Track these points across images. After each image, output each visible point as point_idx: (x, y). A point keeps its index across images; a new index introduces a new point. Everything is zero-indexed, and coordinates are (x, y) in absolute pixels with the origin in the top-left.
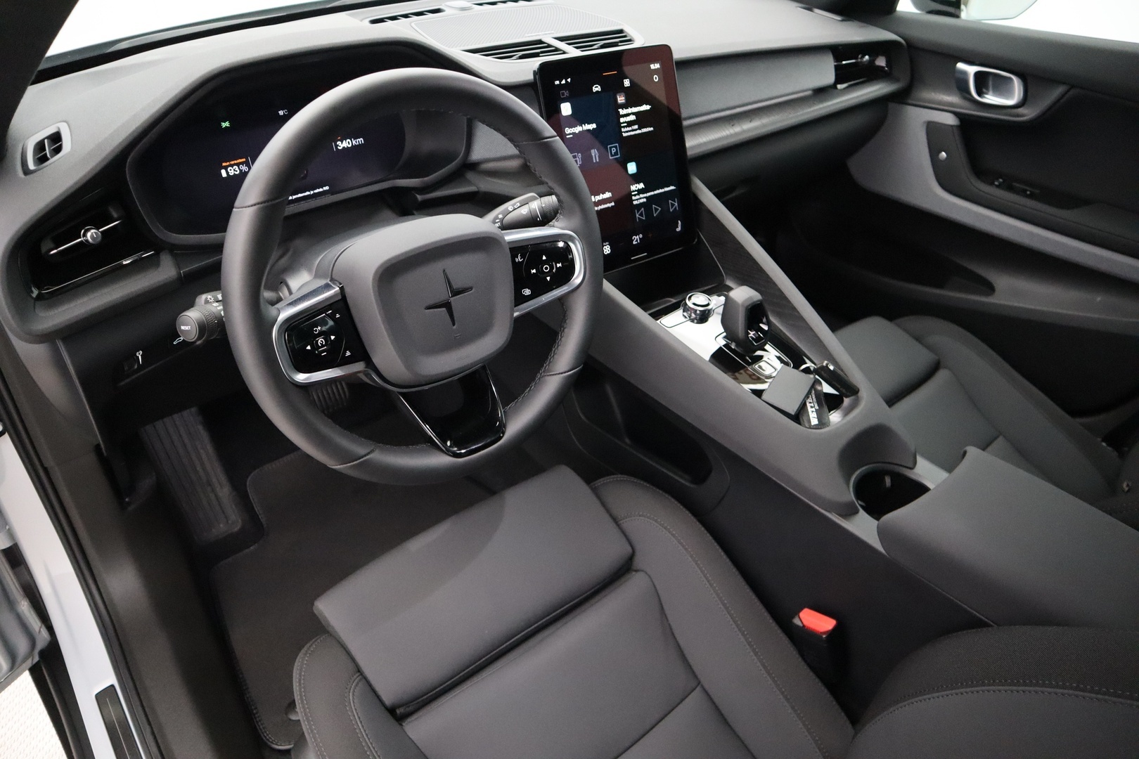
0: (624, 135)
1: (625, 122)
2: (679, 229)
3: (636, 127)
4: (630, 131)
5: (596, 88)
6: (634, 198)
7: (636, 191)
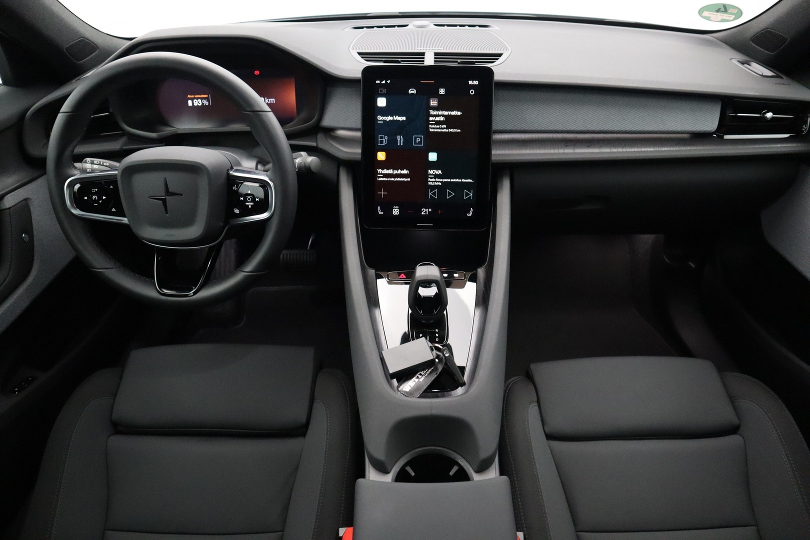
0: (431, 130)
1: (434, 121)
2: (470, 214)
3: (445, 126)
4: (437, 128)
5: (412, 91)
6: (429, 179)
7: (432, 175)
